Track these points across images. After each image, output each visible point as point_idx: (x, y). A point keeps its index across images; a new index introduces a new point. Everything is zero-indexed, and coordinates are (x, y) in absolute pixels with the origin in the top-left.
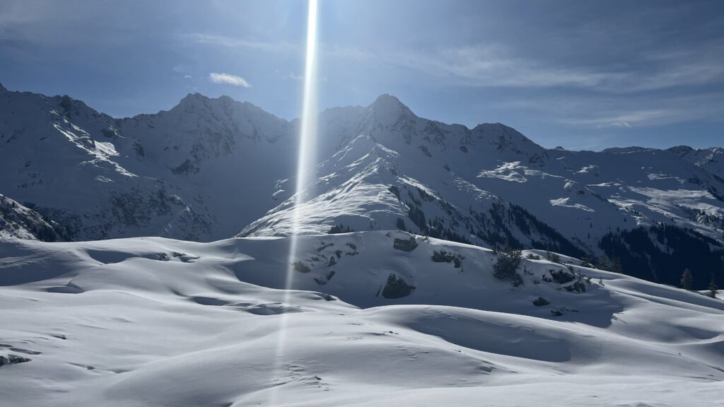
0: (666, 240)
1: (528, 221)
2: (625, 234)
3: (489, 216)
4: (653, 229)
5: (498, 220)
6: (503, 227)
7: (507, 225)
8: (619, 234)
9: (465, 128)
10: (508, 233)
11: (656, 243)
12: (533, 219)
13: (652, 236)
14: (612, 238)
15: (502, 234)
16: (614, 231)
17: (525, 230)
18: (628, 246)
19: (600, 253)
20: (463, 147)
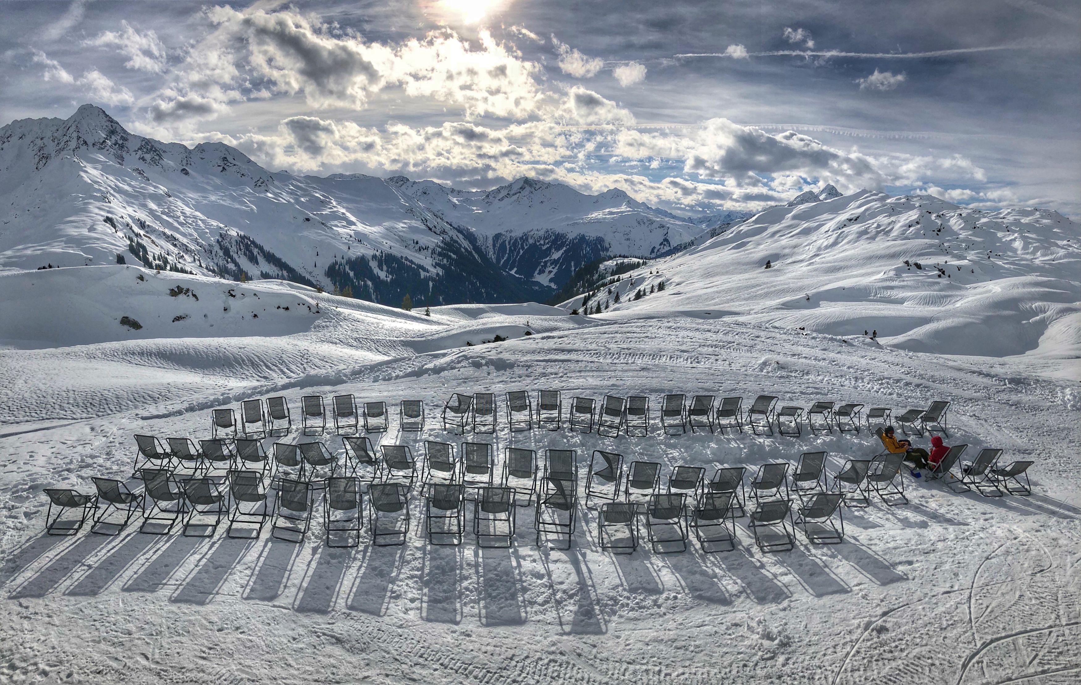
0: (385, 268)
1: (255, 251)
2: (349, 262)
3: (217, 248)
4: (374, 257)
5: (227, 252)
6: (231, 257)
7: (235, 256)
8: (344, 261)
9: (185, 147)
10: (237, 264)
11: (376, 271)
12: (261, 249)
13: (373, 265)
14: (337, 267)
15: (231, 266)
16: (339, 259)
17: (253, 259)
18: (352, 274)
19: (326, 282)
20: (184, 170)
